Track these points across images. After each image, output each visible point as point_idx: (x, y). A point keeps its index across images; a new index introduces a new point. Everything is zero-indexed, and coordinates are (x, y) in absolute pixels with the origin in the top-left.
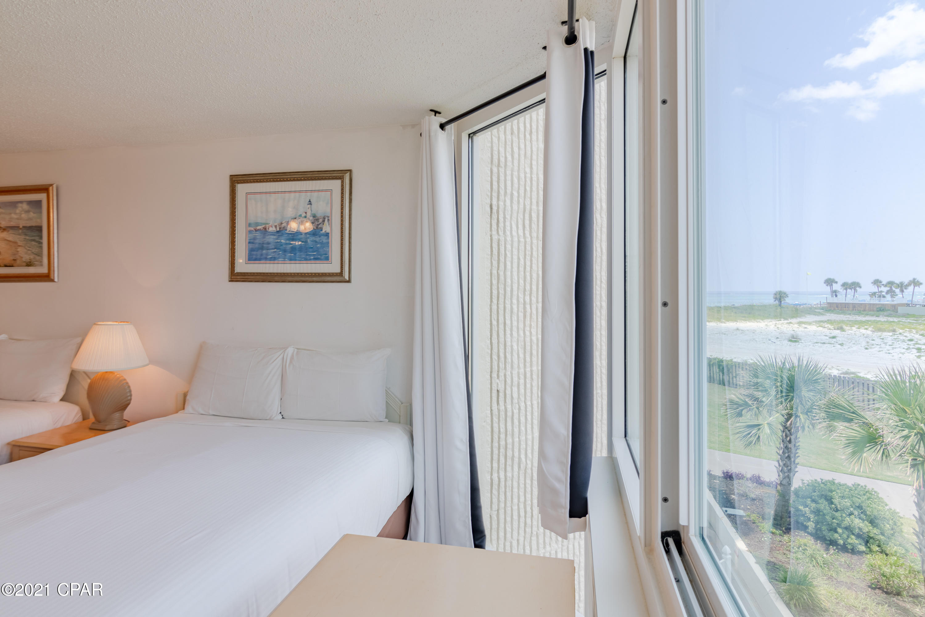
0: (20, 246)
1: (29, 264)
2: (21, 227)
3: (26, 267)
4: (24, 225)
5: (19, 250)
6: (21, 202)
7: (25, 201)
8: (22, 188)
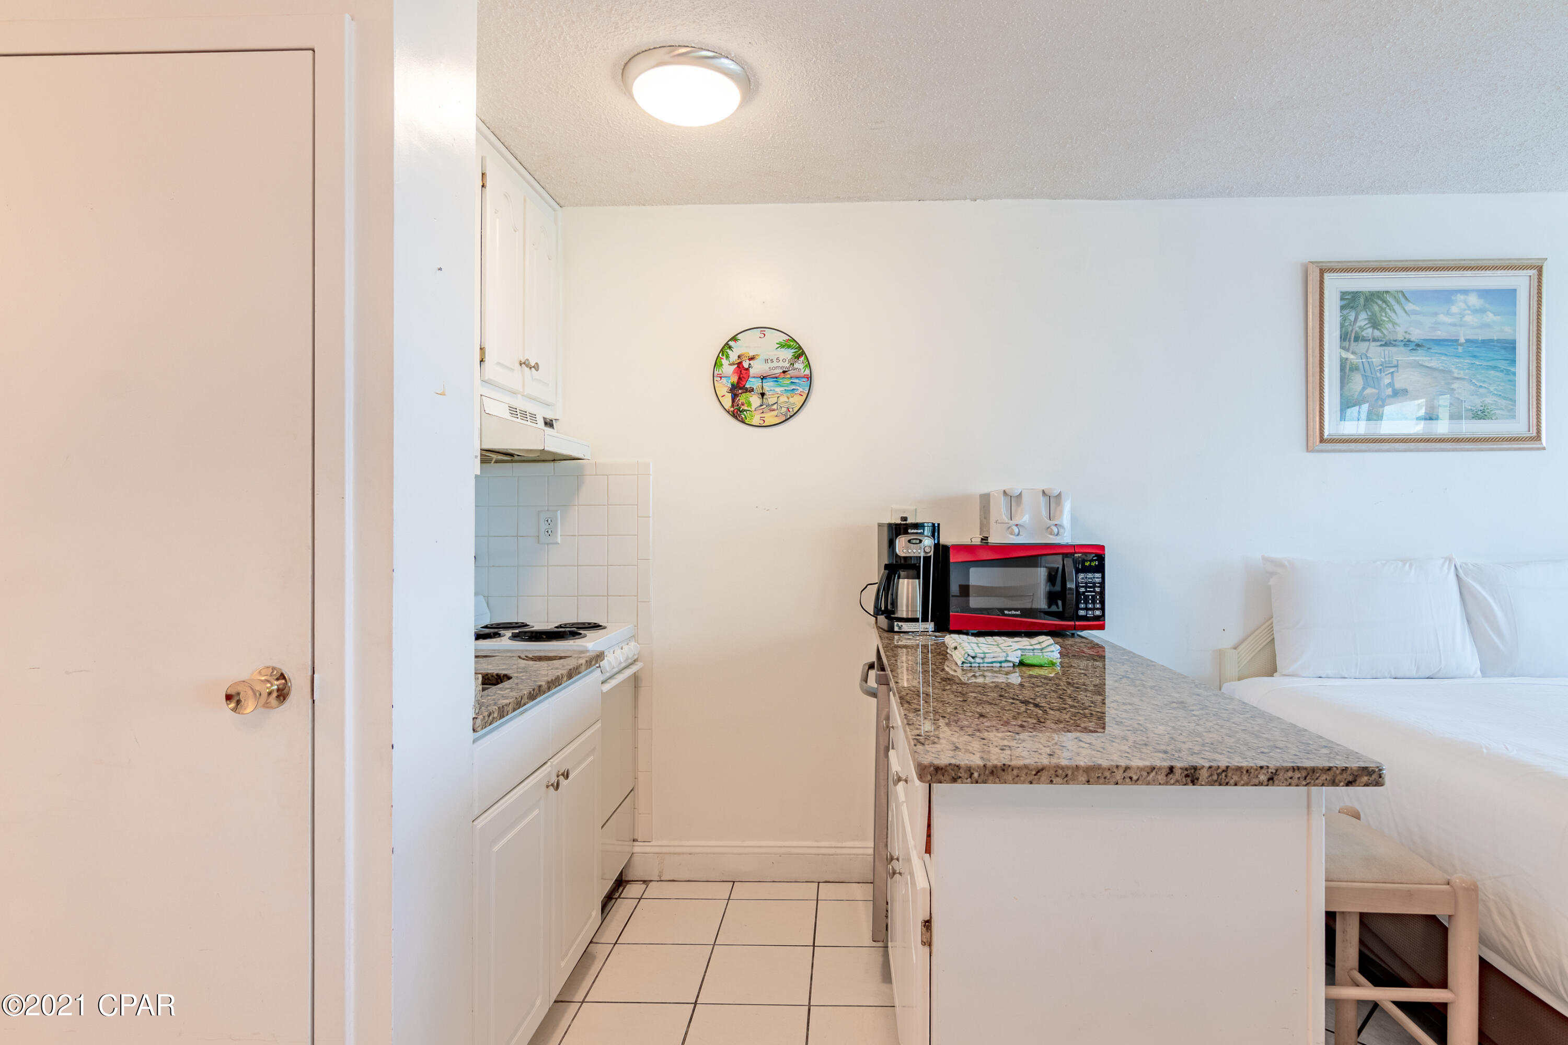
0: (1458, 379)
1: (1481, 414)
2: (1462, 340)
3: (1474, 421)
4: (1468, 337)
5: (1455, 386)
6: (1465, 292)
7: (1473, 290)
8: (1472, 264)
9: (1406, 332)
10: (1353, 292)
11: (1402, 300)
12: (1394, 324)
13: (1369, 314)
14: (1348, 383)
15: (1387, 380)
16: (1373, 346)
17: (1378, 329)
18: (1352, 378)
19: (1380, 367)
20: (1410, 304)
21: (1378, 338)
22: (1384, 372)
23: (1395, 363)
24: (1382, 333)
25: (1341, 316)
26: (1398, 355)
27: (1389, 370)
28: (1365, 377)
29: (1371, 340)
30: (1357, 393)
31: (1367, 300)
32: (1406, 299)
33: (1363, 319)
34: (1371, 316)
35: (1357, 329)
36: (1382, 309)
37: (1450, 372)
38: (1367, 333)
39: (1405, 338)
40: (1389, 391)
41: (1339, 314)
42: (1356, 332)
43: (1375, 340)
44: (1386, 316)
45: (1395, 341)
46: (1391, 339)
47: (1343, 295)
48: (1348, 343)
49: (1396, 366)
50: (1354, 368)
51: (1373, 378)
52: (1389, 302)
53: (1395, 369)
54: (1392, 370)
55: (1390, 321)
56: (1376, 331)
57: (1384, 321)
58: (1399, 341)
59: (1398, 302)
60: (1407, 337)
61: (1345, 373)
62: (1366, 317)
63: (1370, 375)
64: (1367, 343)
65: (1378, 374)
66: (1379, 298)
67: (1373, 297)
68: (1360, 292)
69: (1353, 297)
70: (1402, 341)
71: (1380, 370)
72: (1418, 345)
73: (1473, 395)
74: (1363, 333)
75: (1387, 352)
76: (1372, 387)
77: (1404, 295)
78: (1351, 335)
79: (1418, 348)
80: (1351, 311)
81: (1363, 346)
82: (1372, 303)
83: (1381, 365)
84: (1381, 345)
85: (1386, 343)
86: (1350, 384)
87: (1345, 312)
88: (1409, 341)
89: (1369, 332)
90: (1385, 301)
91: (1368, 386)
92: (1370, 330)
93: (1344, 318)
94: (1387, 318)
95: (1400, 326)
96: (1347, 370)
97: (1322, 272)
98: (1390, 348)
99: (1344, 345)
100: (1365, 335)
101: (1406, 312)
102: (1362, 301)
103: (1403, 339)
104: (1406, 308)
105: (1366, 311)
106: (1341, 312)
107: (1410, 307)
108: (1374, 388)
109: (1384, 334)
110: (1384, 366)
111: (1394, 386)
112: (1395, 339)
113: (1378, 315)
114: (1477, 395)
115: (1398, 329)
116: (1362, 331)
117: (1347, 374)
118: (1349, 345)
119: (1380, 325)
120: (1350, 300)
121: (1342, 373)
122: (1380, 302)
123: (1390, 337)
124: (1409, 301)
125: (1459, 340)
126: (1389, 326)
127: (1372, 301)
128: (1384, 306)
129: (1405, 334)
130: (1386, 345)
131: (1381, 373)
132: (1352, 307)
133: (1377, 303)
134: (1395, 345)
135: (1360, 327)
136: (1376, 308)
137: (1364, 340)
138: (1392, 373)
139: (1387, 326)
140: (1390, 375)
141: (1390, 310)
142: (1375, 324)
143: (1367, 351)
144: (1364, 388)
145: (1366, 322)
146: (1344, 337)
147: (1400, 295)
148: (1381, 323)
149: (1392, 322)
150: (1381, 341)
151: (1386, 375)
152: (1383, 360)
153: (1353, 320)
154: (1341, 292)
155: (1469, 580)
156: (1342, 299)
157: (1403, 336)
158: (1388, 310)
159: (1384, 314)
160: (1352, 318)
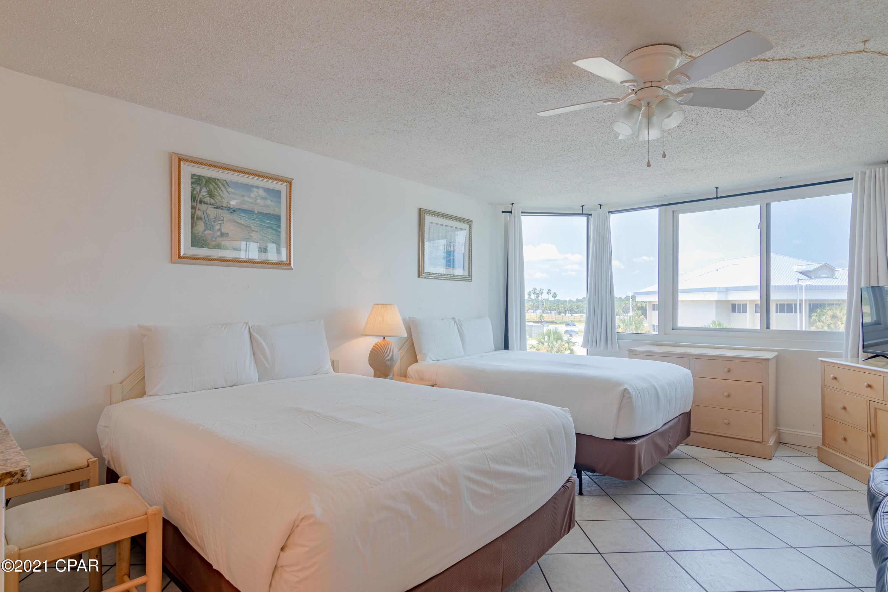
1: (265, 250)
2: (256, 212)
4: (260, 211)
5: (252, 235)
6: (258, 187)
7: (261, 187)
8: (261, 174)
9: (228, 203)
10: (198, 176)
11: (226, 185)
12: (222, 197)
13: (208, 189)
14: (195, 226)
15: (218, 227)
16: (211, 208)
17: (213, 199)
18: (198, 223)
19: (214, 220)
20: (230, 188)
21: (212, 203)
22: (216, 223)
23: (222, 218)
24: (215, 201)
25: (192, 188)
26: (225, 214)
27: (218, 222)
28: (206, 224)
29: (209, 204)
30: (201, 232)
31: (206, 181)
32: (228, 185)
33: (204, 192)
34: (209, 191)
35: (201, 196)
36: (215, 188)
37: (250, 227)
38: (207, 200)
39: (227, 206)
40: (219, 233)
41: (190, 186)
42: (200, 198)
43: (211, 204)
44: (217, 192)
45: (222, 206)
46: (220, 205)
47: (193, 176)
48: (196, 203)
49: (223, 220)
50: (199, 218)
51: (210, 225)
52: (219, 185)
53: (222, 221)
54: (220, 222)
55: (219, 195)
56: (211, 199)
57: (216, 195)
58: (224, 207)
59: (224, 186)
60: (228, 205)
61: (194, 220)
62: (206, 191)
63: (208, 223)
64: (207, 205)
65: (213, 223)
66: (213, 181)
67: (210, 181)
68: (203, 176)
69: (199, 178)
70: (226, 207)
71: (214, 221)
72: (234, 211)
73: (261, 240)
74: (204, 199)
75: (217, 212)
76: (209, 230)
77: (227, 183)
78: (197, 199)
79: (234, 212)
80: (197, 186)
81: (204, 207)
82: (209, 184)
83: (214, 219)
84: (214, 208)
85: (217, 207)
86: (197, 227)
87: (194, 186)
88: (229, 208)
89: (207, 199)
90: (216, 184)
91: (207, 229)
92: (208, 198)
93: (193, 189)
94: (218, 193)
95: (224, 199)
96: (195, 219)
97: (180, 160)
98: (219, 210)
99: (193, 204)
100: (205, 201)
101: (228, 192)
102: (204, 181)
103: (226, 206)
104: (228, 190)
105: (206, 188)
106: (191, 185)
107: (230, 189)
108: (211, 230)
109: (216, 202)
110: (216, 219)
111: (221, 230)
112: (222, 205)
113: (213, 191)
114: (263, 240)
115: (224, 200)
116: (204, 198)
117: (195, 221)
118: (197, 205)
119: (214, 196)
120: (197, 180)
121: (192, 220)
122: (214, 184)
123: (219, 204)
124: (229, 186)
125: (254, 211)
126: (219, 198)
127: (209, 182)
128: (216, 186)
129: (227, 204)
130: (217, 208)
131: (214, 223)
132: (198, 184)
133: (212, 184)
134: (222, 209)
135: (203, 196)
136: (212, 187)
137: (205, 203)
138: (220, 224)
139: (217, 197)
140: (219, 224)
141: (219, 189)
142: (211, 195)
143: (207, 209)
144: (205, 230)
145: (206, 194)
146: (193, 199)
147: (225, 183)
148: (215, 195)
149: (220, 196)
150: (215, 205)
151: (217, 224)
152: (216, 216)
153: (199, 191)
154: (192, 174)
155: (254, 334)
156: (192, 178)
157: (226, 204)
158: (218, 189)
159: (216, 191)
160: (198, 189)
